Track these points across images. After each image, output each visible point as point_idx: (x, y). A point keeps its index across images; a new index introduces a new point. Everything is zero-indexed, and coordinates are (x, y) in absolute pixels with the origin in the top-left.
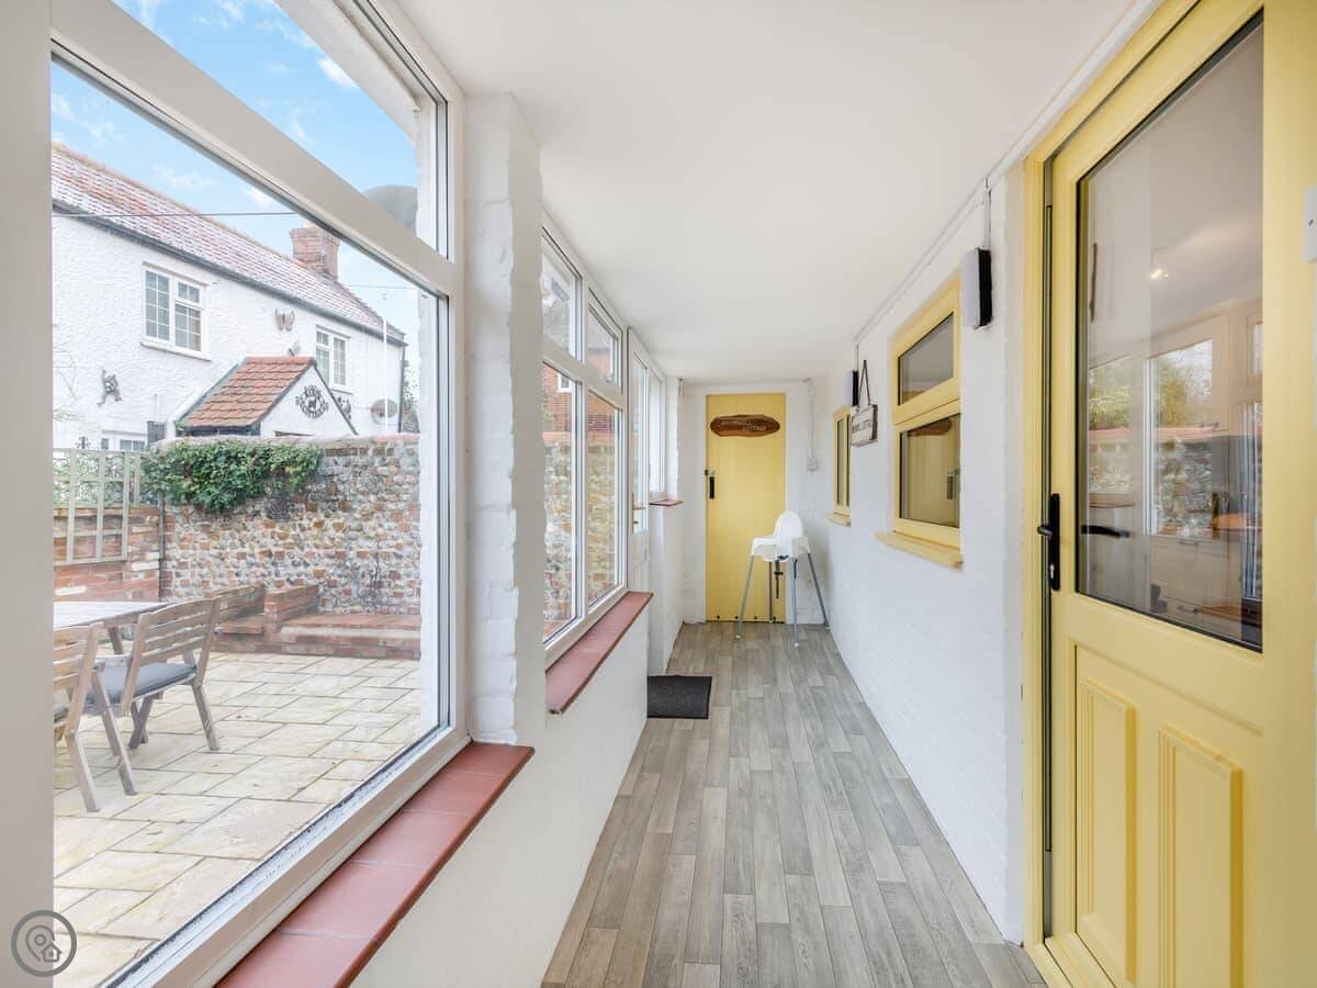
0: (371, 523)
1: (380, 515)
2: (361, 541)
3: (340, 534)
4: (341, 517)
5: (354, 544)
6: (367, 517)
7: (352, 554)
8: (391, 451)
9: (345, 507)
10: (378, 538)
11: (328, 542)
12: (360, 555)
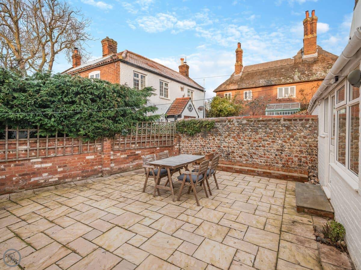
0: (227, 139)
1: (229, 137)
2: (224, 143)
3: (219, 141)
4: (219, 137)
5: (222, 144)
6: (226, 137)
7: (222, 146)
8: (232, 121)
9: (220, 135)
10: (229, 143)
11: (216, 143)
12: (224, 147)
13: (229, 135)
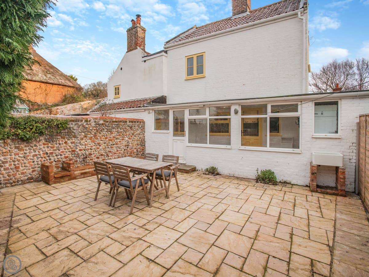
3: (73, 145)
4: (74, 140)
5: (78, 147)
6: (82, 139)
7: (77, 150)
8: (90, 121)
9: (75, 137)
10: (85, 145)
11: (69, 147)
12: (80, 150)
13: (86, 137)
